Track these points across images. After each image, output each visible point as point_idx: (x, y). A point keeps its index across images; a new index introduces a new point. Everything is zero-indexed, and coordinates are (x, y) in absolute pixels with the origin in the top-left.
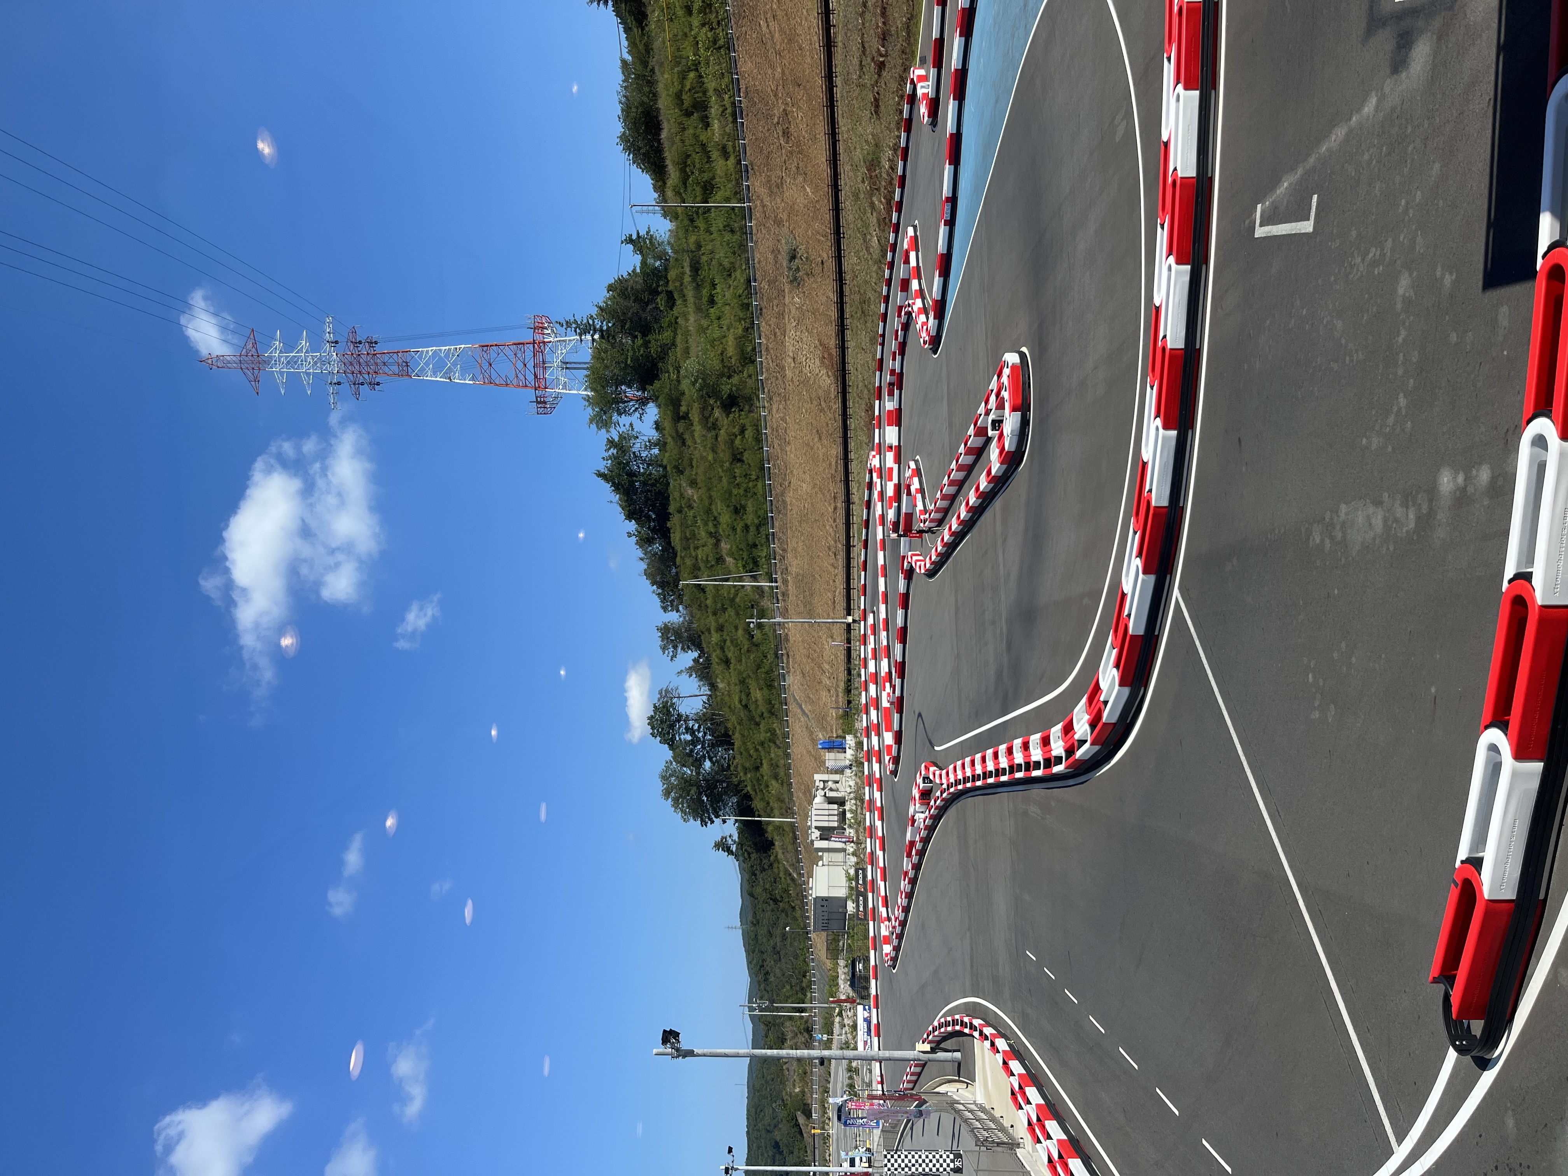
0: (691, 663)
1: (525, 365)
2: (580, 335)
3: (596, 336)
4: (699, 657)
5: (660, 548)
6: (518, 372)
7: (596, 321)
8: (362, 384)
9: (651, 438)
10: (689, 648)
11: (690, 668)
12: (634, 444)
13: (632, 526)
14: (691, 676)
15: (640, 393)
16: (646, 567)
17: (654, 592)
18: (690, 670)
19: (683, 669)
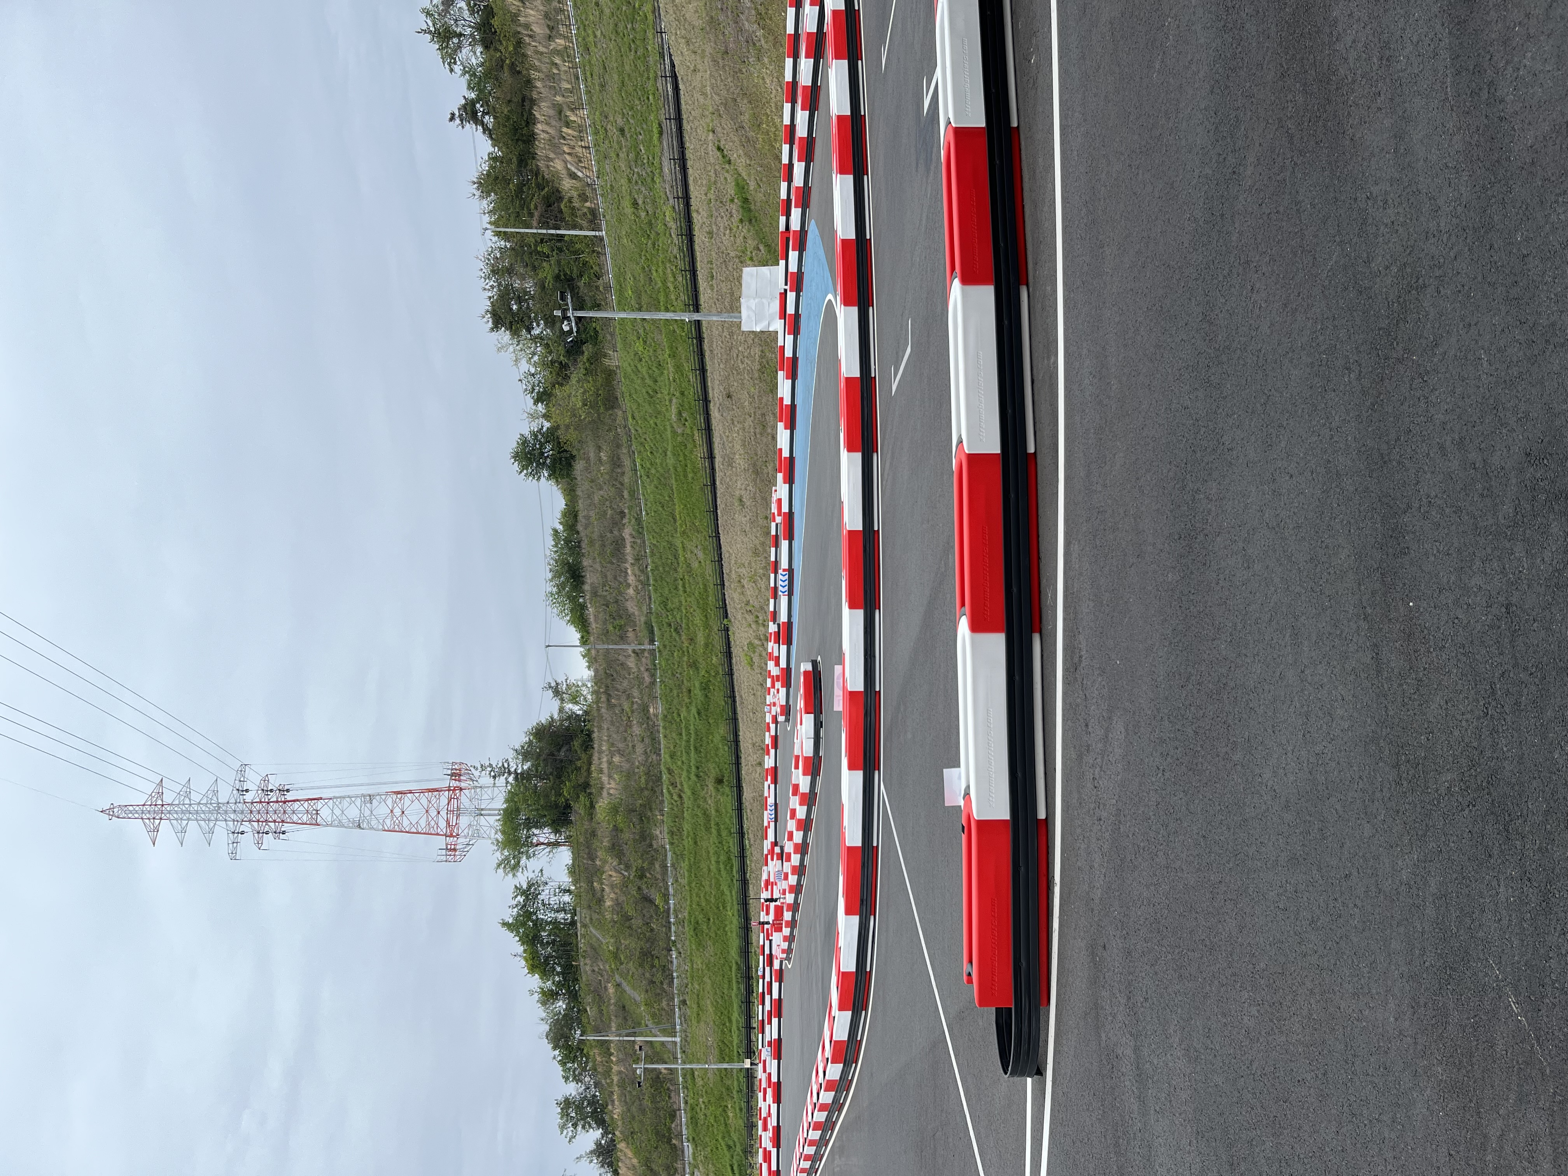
0: (593, 1146)
1: (439, 813)
2: (494, 777)
3: (511, 779)
4: (603, 1137)
5: (564, 1006)
6: (430, 819)
7: (511, 764)
8: (267, 833)
9: (561, 883)
10: (590, 1126)
11: (591, 1152)
12: (543, 890)
13: (535, 981)
14: (591, 1161)
15: (552, 836)
16: (547, 1028)
17: (554, 1058)
18: (591, 1155)
19: (584, 1154)
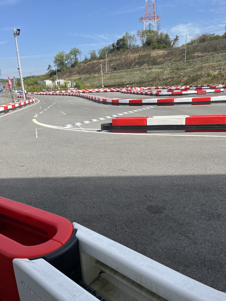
1: (150, 15)
3: (157, 31)
4: (89, 59)
5: (112, 49)
7: (160, 31)
9: (135, 45)
10: (91, 57)
12: (134, 41)
17: (102, 48)
18: (86, 57)
